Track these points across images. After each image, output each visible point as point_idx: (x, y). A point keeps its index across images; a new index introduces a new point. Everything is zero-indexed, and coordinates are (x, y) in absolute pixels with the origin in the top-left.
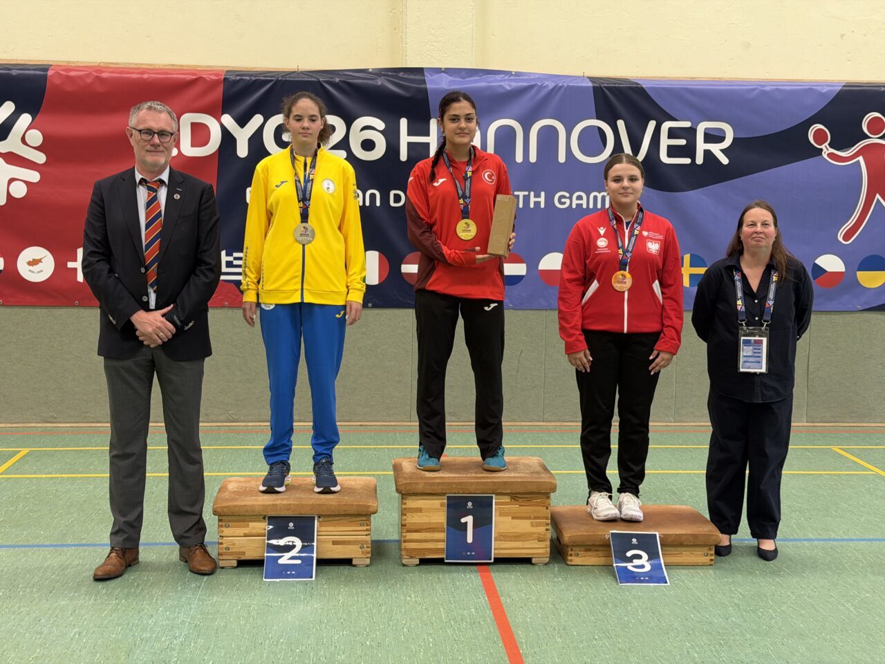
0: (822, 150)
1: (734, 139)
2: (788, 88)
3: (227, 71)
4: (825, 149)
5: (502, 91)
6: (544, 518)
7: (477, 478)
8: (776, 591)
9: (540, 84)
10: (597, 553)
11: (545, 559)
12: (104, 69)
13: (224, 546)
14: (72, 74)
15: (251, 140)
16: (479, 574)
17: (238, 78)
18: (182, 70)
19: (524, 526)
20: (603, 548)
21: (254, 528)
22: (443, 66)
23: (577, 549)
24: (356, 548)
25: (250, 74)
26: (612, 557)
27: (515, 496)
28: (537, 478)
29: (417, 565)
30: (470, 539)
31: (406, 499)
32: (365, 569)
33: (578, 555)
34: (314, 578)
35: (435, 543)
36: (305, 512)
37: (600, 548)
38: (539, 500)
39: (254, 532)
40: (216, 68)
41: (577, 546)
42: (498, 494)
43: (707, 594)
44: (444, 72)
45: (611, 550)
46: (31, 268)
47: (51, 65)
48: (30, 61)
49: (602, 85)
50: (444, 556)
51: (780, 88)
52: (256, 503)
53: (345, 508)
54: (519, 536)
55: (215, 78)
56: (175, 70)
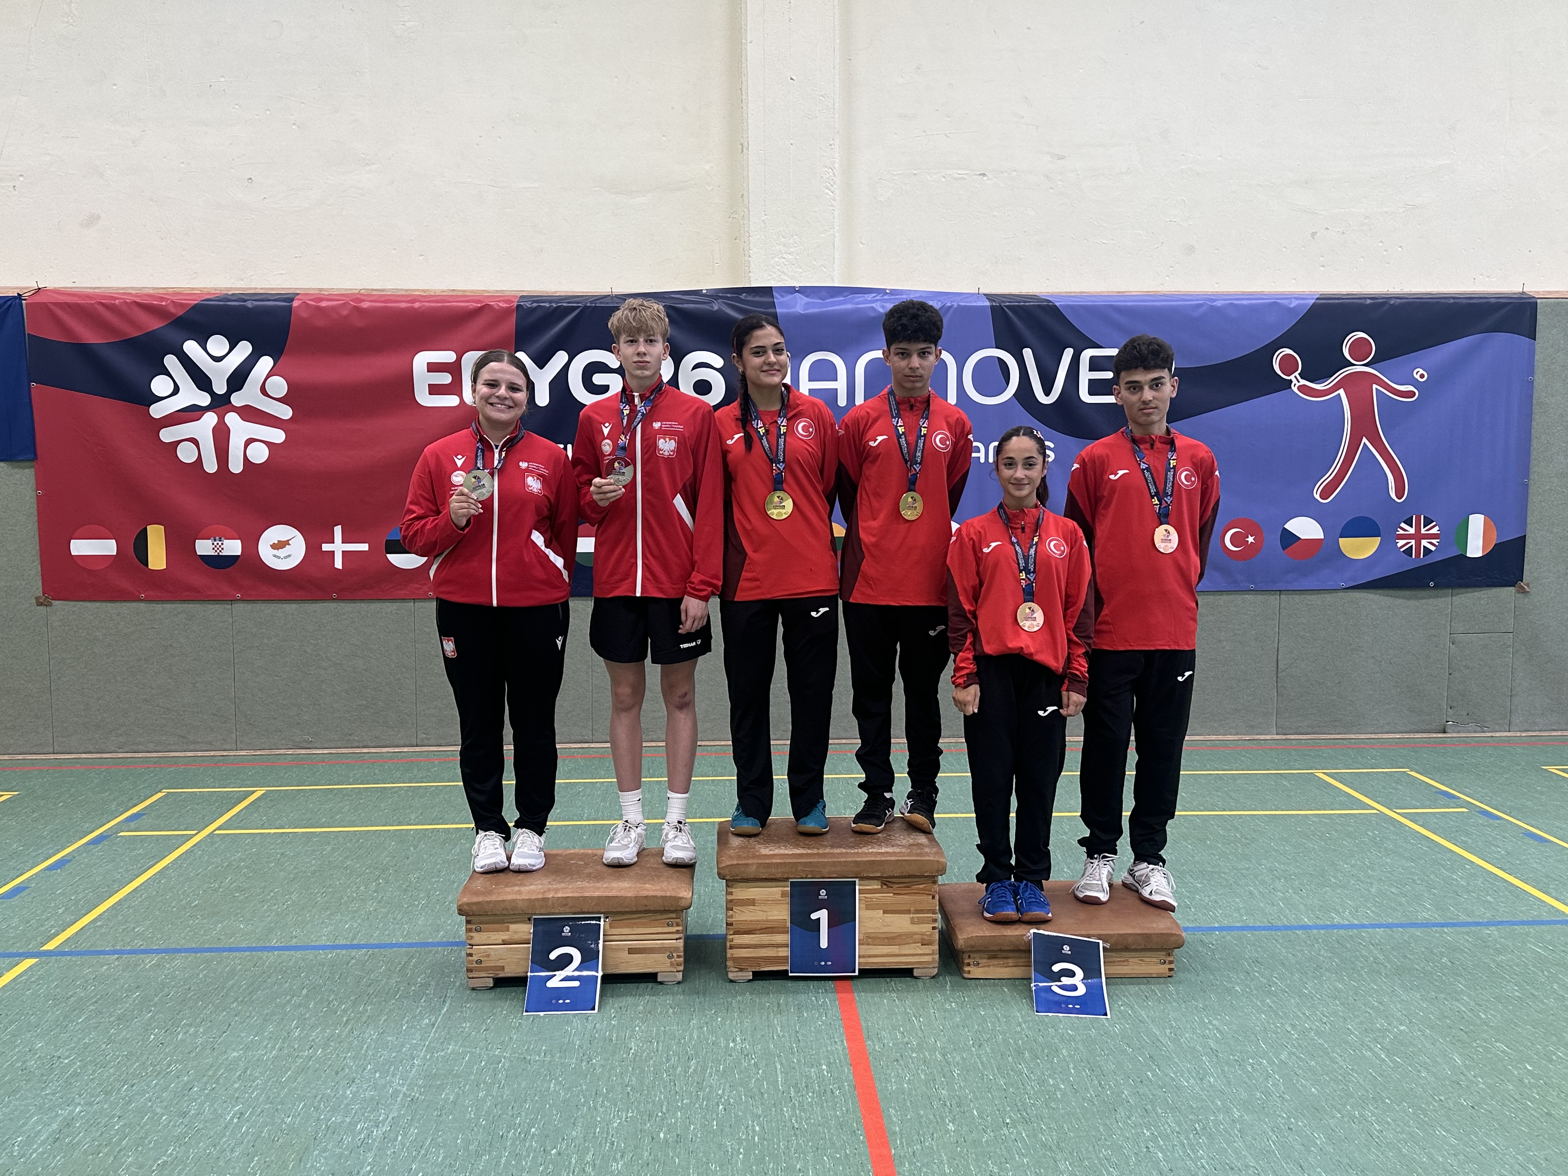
0: (1291, 381)
3: (522, 297)
4: (1294, 381)
5: (872, 314)
6: (929, 911)
7: (834, 855)
10: (1005, 961)
11: (932, 970)
12: (365, 298)
13: (475, 958)
14: (324, 304)
15: (552, 384)
17: (535, 305)
18: (464, 297)
19: (901, 923)
20: (1019, 955)
21: (516, 932)
22: (797, 284)
23: (977, 955)
24: (663, 957)
25: (550, 299)
27: (887, 882)
28: (918, 855)
29: (749, 981)
30: (824, 944)
31: (733, 887)
32: (676, 987)
33: (978, 964)
34: (597, 1010)
35: (775, 949)
36: (587, 910)
37: (1010, 955)
38: (921, 886)
39: (516, 937)
40: (506, 294)
41: (977, 952)
42: (862, 878)
44: (797, 291)
45: (1030, 959)
46: (276, 552)
47: (298, 294)
48: (272, 289)
49: (1003, 304)
50: (788, 967)
52: (518, 897)
53: (645, 902)
54: (893, 938)
55: (505, 305)
56: (456, 296)
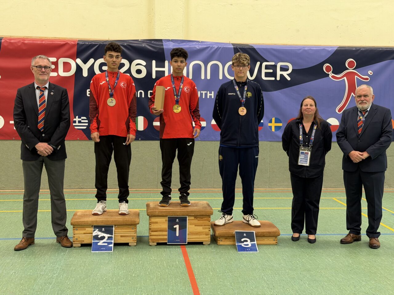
0: (329, 74)
1: (292, 69)
2: (315, 48)
3: (79, 40)
4: (330, 74)
5: (195, 49)
6: (208, 225)
7: (181, 209)
8: (301, 254)
9: (211, 46)
10: (230, 240)
11: (209, 242)
12: (26, 39)
13: (75, 238)
14: (12, 41)
15: (89, 69)
16: (181, 249)
17: (83, 43)
18: (59, 40)
19: (200, 229)
20: (233, 238)
21: (88, 231)
22: (170, 38)
23: (222, 238)
24: (130, 238)
25: (88, 41)
26: (235, 241)
27: (196, 217)
28: (205, 209)
29: (156, 245)
30: (177, 235)
31: (151, 218)
32: (134, 247)
33: (222, 240)
34: (112, 251)
35: (163, 236)
36: (109, 224)
37: (231, 238)
38: (206, 218)
39: (88, 232)
40: (73, 39)
41: (222, 237)
42: (189, 216)
43: (273, 256)
44: (170, 41)
45: (235, 239)
47: (3, 38)
49: (237, 47)
50: (167, 242)
51: (312, 48)
52: (89, 220)
53: (126, 222)
54: (198, 233)
55: (73, 43)
56: (56, 40)
